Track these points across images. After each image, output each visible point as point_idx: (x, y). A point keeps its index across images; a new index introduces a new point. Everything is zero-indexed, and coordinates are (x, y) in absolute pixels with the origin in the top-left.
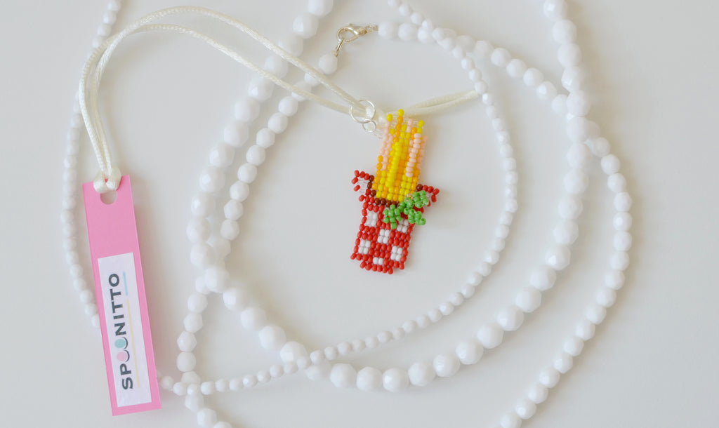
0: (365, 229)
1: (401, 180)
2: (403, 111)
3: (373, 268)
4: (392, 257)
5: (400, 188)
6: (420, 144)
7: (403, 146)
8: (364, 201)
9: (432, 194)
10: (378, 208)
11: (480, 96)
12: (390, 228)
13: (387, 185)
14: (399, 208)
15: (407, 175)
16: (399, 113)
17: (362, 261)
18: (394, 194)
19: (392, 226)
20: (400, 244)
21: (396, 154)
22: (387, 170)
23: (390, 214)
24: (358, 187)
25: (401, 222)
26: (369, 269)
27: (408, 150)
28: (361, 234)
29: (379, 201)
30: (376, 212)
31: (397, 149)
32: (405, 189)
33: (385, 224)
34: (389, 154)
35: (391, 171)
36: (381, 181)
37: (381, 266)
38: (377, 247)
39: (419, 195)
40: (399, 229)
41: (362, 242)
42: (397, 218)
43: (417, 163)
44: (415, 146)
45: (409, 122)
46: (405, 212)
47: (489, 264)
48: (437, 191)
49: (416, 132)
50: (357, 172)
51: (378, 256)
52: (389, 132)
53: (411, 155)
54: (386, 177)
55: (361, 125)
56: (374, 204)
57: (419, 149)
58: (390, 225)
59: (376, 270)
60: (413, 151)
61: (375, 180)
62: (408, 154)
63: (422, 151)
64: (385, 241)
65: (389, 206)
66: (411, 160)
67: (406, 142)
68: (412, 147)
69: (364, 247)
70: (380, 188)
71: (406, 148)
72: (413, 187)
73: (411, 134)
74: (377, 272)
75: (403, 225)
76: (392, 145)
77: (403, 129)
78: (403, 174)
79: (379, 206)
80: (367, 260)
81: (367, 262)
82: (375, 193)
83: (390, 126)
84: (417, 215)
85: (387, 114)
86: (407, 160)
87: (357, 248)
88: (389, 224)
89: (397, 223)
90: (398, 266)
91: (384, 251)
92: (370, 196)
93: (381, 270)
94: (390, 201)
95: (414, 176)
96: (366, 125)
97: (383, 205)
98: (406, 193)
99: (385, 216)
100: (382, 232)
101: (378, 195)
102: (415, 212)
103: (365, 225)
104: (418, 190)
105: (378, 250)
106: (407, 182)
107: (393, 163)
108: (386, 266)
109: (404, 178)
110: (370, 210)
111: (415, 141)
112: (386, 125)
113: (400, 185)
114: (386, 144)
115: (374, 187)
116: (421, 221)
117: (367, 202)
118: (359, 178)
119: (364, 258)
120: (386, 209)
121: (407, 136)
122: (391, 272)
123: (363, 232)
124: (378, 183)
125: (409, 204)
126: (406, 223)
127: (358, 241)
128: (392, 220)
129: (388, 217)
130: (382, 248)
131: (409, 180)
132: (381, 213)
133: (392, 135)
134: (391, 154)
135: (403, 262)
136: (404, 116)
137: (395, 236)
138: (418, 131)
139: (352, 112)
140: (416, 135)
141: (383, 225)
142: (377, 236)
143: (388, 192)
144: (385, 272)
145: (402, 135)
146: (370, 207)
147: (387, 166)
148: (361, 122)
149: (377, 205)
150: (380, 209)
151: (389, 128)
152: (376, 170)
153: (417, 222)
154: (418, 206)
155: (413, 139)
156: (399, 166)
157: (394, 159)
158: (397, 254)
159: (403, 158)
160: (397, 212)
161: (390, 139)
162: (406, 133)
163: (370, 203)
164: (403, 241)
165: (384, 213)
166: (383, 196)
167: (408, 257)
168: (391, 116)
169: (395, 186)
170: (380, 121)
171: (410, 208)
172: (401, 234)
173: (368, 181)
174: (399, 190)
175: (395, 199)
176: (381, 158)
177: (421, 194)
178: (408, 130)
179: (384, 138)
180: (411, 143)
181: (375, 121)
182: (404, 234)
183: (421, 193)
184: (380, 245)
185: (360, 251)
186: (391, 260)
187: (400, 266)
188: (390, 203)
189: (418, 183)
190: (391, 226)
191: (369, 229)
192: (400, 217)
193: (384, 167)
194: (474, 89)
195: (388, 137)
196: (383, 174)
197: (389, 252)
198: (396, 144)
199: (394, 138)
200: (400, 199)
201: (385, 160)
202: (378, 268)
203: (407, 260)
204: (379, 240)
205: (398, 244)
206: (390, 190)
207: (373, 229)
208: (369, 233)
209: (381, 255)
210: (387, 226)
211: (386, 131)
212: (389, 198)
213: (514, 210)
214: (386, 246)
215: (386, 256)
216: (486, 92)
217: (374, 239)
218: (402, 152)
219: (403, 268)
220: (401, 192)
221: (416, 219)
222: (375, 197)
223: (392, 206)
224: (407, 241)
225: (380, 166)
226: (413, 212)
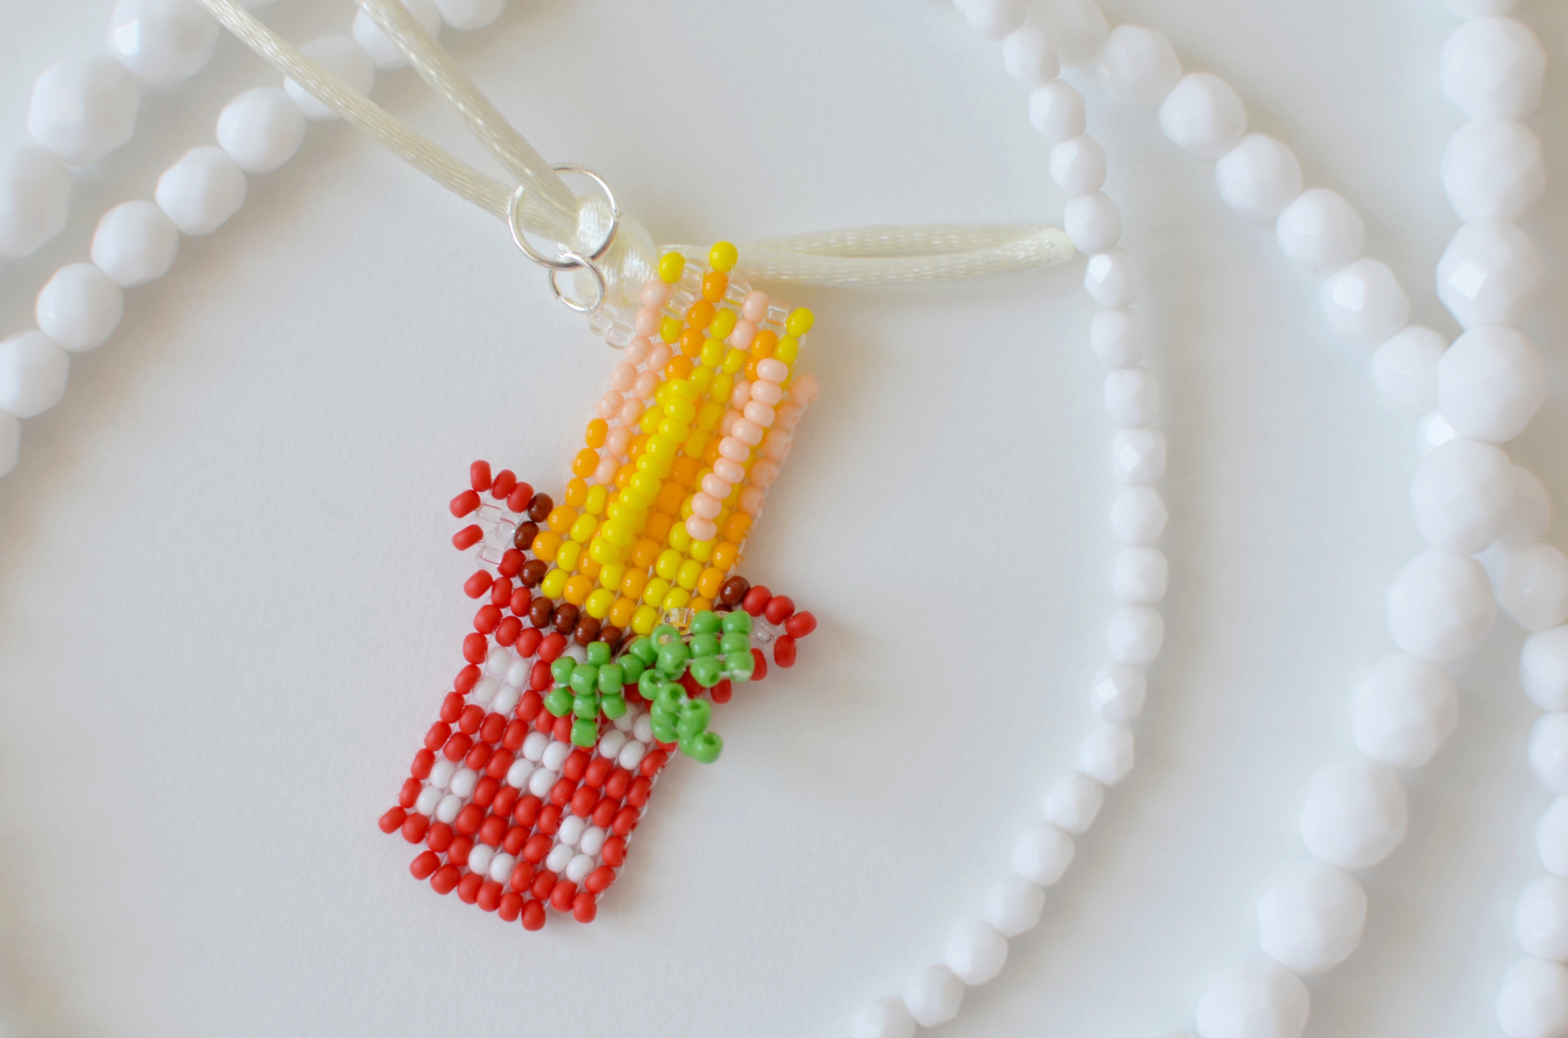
0: (465, 719)
1: (664, 544)
2: (732, 253)
3: (464, 887)
4: (554, 861)
5: (649, 575)
6: (777, 408)
7: (700, 401)
8: (487, 598)
9: (781, 630)
10: (540, 639)
11: (1080, 259)
12: (567, 740)
13: (596, 550)
14: (624, 661)
15: (692, 526)
16: (714, 256)
17: (423, 847)
18: (617, 593)
19: (581, 735)
20: (599, 813)
21: (665, 428)
22: (612, 489)
23: (578, 680)
24: (473, 536)
25: (623, 722)
26: (444, 888)
27: (719, 422)
28: (442, 732)
29: (549, 612)
30: (529, 653)
31: (671, 409)
32: (673, 584)
33: (552, 720)
34: (639, 419)
35: (625, 497)
36: (578, 530)
37: (500, 887)
38: (500, 801)
39: (719, 631)
40: (607, 749)
41: (439, 772)
42: (605, 706)
43: (748, 483)
44: (751, 412)
45: (750, 305)
46: (645, 687)
47: (954, 980)
48: (807, 624)
49: (770, 351)
50: (481, 471)
51: (497, 842)
52: (655, 327)
53: (726, 447)
54: (602, 517)
55: (545, 271)
56: (526, 622)
57: (767, 433)
58: (569, 726)
59: (472, 897)
60: (740, 430)
61: (554, 518)
62: (717, 435)
63: (781, 443)
64: (540, 786)
65: (584, 643)
66: (721, 468)
67: (720, 386)
68: (741, 412)
69: (446, 791)
70: (565, 557)
71: (711, 413)
72: (708, 584)
73: (748, 357)
74: (475, 908)
75: (630, 736)
76: (658, 383)
77: (717, 326)
78: (676, 517)
79: (546, 632)
80: (445, 848)
81: (443, 858)
82: (539, 572)
83: (663, 303)
84: (688, 714)
85: (667, 249)
86: (704, 463)
87: (414, 786)
88: (569, 718)
89: (604, 724)
90: (569, 903)
91: (525, 829)
92: (517, 583)
93: (494, 903)
94: (596, 622)
95: (721, 538)
96: (565, 278)
97: (563, 632)
98: (671, 603)
99: (558, 685)
100: (532, 745)
101: (549, 587)
102: (684, 700)
103: (469, 699)
104: (726, 606)
105: (502, 819)
106: (686, 556)
107: (643, 464)
108: (517, 894)
109: (676, 536)
110: (504, 642)
111: (759, 390)
112: (650, 295)
113: (654, 561)
114: (632, 375)
115: (539, 549)
116: (700, 746)
117: (497, 606)
118: (485, 496)
119: (432, 836)
120: (573, 652)
121: (731, 362)
122: (536, 922)
123: (455, 727)
124: (563, 536)
125: (668, 659)
126: (644, 731)
127: (427, 760)
128: (580, 706)
129: (569, 688)
130: (522, 811)
131: (698, 549)
132: (545, 665)
133: (667, 345)
134: (647, 422)
135: (592, 894)
136: (732, 275)
137: (582, 773)
138: (780, 350)
139: (518, 209)
140: (765, 368)
141: (542, 717)
142: (510, 755)
143: (594, 582)
144: (510, 916)
145: (707, 352)
146: (504, 631)
147: (619, 468)
148: (541, 261)
149: (538, 626)
150: (545, 647)
151: (659, 311)
152: (567, 474)
153: (684, 743)
154: (701, 674)
155: (752, 379)
156: (666, 481)
157: (652, 446)
158: (576, 850)
159: (694, 450)
160: (608, 678)
161: (655, 358)
162: (725, 349)
163: (506, 612)
164: (616, 802)
165: (556, 670)
166: (571, 594)
167: (621, 871)
168: (679, 261)
169: (629, 564)
170: (627, 273)
171: (668, 676)
172: (610, 769)
173: (525, 517)
174: (644, 586)
175: (617, 617)
176: (600, 431)
177: (729, 626)
178: (739, 336)
179: (631, 351)
180: (739, 393)
181: (605, 272)
182: (628, 773)
183: (732, 620)
184: (515, 798)
185: (423, 804)
186: (545, 871)
187: (578, 906)
188: (595, 631)
189: (732, 573)
190: (574, 732)
191: (479, 716)
192: (616, 702)
193: (603, 471)
194: (1061, 228)
195: (647, 348)
196: (593, 502)
197: (547, 840)
198: (675, 386)
199: (670, 357)
200: (641, 622)
201: (614, 442)
202: (483, 895)
203: (611, 888)
204: (515, 776)
205: (588, 811)
206: (607, 576)
207: (501, 722)
208: (476, 737)
209: (510, 840)
210: (559, 726)
211: (642, 321)
212: (594, 607)
213: (1111, 776)
214: (537, 806)
215: (530, 850)
216: (1109, 247)
217: (493, 765)
218: (692, 425)
219: (588, 915)
220: (651, 593)
221: (682, 728)
222: (535, 592)
223: (598, 649)
224: (633, 809)
225: (590, 461)
226: (674, 695)
